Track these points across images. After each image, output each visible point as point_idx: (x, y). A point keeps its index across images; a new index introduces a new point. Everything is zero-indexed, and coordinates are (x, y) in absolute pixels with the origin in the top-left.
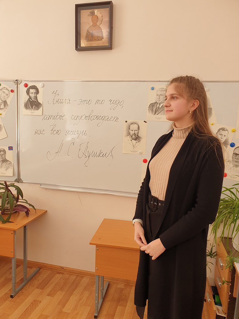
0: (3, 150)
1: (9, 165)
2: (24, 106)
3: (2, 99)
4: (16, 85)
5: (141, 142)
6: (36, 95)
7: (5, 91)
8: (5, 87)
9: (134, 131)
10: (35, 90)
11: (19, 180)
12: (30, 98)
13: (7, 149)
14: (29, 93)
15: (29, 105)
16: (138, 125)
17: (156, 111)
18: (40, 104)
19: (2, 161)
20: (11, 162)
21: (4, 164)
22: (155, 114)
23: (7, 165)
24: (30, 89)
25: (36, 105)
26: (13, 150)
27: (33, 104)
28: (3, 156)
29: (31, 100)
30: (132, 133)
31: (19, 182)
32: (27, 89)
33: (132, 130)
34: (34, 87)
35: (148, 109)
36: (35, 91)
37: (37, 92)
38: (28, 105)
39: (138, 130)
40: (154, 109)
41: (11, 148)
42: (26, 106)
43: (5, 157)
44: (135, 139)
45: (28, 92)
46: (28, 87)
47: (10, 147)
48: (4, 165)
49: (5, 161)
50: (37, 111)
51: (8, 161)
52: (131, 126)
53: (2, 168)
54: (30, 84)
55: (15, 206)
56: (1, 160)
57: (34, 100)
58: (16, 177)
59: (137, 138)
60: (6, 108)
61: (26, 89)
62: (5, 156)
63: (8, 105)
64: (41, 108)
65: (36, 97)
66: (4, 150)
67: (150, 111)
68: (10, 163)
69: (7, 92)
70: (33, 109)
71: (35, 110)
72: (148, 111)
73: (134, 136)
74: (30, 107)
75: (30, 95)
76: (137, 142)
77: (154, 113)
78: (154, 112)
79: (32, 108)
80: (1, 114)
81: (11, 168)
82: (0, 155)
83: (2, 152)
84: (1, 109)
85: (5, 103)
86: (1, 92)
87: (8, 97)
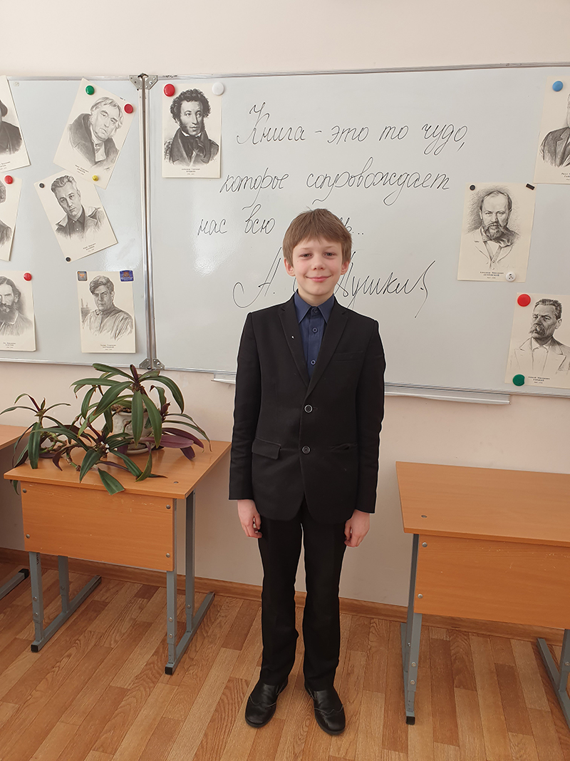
0: (104, 281)
1: (123, 324)
2: (163, 154)
3: (100, 135)
4: (141, 91)
5: (515, 246)
6: (199, 119)
7: (108, 108)
8: (107, 98)
9: (494, 214)
10: (197, 103)
12: (183, 127)
14: (180, 112)
15: (179, 150)
16: (509, 198)
17: (564, 153)
18: (212, 144)
19: (103, 311)
20: (127, 314)
21: (109, 321)
22: (561, 163)
23: (117, 324)
24: (183, 100)
25: (201, 150)
26: (132, 280)
27: (192, 144)
28: (105, 299)
29: (186, 135)
30: (488, 219)
31: (151, 369)
32: (174, 102)
33: (490, 213)
34: (194, 95)
35: (540, 148)
36: (197, 108)
37: (205, 110)
38: (176, 150)
39: (507, 212)
40: (560, 149)
41: (127, 276)
42: (172, 152)
43: (111, 300)
44: (498, 239)
45: (176, 111)
46: (177, 95)
47: (126, 273)
48: (108, 324)
49: (109, 311)
50: (205, 165)
51: (121, 311)
52: (487, 199)
53: (104, 332)
54: (181, 88)
56: (101, 308)
57: (194, 133)
58: (143, 357)
59: (503, 234)
60: (112, 161)
61: (171, 99)
62: (110, 297)
63: (116, 151)
64: (217, 157)
65: (200, 125)
66: (108, 281)
67: (548, 156)
68: (126, 316)
69: (113, 112)
70: (193, 160)
71: (199, 162)
72: (540, 155)
73: (493, 231)
74: (182, 156)
75: (184, 118)
76: (502, 245)
77: (558, 161)
78: (559, 157)
79: (190, 157)
80: (96, 179)
81: (131, 331)
82: (97, 295)
83: (102, 287)
84: (96, 163)
85: (109, 144)
86: (95, 112)
87: (117, 128)
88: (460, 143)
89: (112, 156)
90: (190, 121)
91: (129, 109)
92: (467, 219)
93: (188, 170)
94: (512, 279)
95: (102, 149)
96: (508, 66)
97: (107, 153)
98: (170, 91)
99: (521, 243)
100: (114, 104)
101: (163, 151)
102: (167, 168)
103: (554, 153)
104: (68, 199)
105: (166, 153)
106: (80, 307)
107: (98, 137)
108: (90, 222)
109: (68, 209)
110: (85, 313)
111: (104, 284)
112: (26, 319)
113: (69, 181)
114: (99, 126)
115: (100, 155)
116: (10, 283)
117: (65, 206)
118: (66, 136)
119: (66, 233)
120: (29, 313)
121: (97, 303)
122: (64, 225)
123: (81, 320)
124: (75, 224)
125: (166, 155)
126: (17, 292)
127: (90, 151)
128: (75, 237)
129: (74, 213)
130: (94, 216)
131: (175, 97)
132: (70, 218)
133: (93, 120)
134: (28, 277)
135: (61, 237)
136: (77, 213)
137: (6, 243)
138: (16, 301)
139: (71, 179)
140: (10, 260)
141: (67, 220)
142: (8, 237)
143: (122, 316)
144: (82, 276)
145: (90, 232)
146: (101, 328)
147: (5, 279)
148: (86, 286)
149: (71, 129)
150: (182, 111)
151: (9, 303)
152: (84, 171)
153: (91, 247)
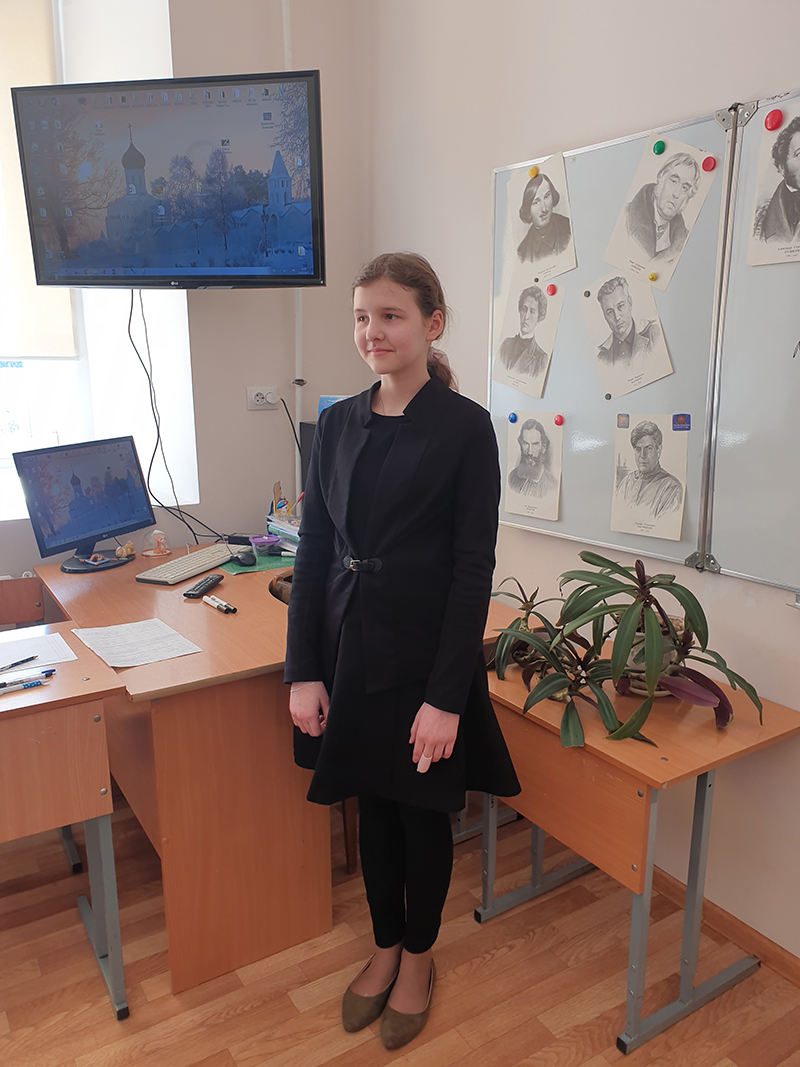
0: (650, 428)
1: (670, 493)
2: (753, 226)
3: (666, 211)
4: (730, 131)
7: (681, 170)
8: (681, 155)
11: (702, 562)
12: (790, 178)
13: (666, 426)
14: (787, 153)
15: (777, 217)
19: (645, 473)
20: (677, 480)
21: (651, 489)
23: (660, 493)
24: (793, 132)
26: (689, 429)
28: (649, 456)
29: (792, 190)
31: (702, 569)
38: (773, 217)
41: (682, 422)
42: (766, 224)
43: (656, 457)
45: (781, 153)
46: (786, 125)
47: (681, 419)
48: (648, 493)
49: (653, 474)
51: (668, 475)
53: (641, 505)
55: (674, 673)
56: (642, 469)
58: (693, 548)
60: (679, 249)
62: (656, 454)
63: (686, 232)
66: (656, 429)
68: (674, 483)
69: (685, 172)
70: (798, 231)
75: (792, 162)
79: (794, 227)
80: (654, 278)
81: (678, 507)
82: (639, 449)
83: (646, 438)
84: (656, 254)
85: (676, 222)
86: (663, 178)
87: (689, 198)
91: (710, 164)
95: (667, 232)
98: (776, 120)
100: (689, 162)
101: (753, 222)
102: (750, 247)
104: (616, 310)
105: (757, 225)
106: (616, 465)
107: (663, 215)
108: (640, 342)
109: (614, 324)
110: (621, 473)
111: (651, 434)
112: (552, 477)
113: (620, 284)
114: (666, 200)
115: (662, 243)
116: (540, 429)
117: (612, 320)
119: (609, 359)
121: (637, 461)
122: (608, 347)
123: (615, 484)
124: (622, 345)
125: (755, 229)
126: (545, 441)
127: (649, 238)
128: (620, 363)
129: (622, 330)
130: (645, 334)
131: (782, 129)
132: (616, 336)
133: (658, 191)
134: (560, 421)
135: (602, 364)
136: (626, 330)
137: (540, 374)
138: (544, 452)
139: (622, 281)
140: (542, 397)
141: (612, 340)
142: (543, 367)
143: (669, 482)
144: (623, 421)
145: (639, 356)
146: (639, 499)
148: (626, 435)
149: (629, 209)
150: (790, 150)
152: (639, 267)
153: (638, 378)
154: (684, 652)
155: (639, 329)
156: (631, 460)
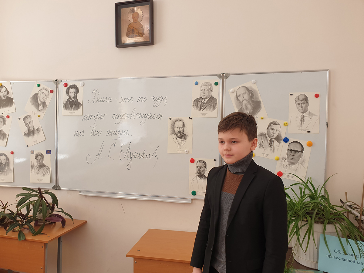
0: (40, 154)
1: (47, 171)
3: (41, 100)
5: (187, 140)
6: (75, 95)
7: (44, 91)
8: (44, 88)
9: (179, 128)
10: (75, 89)
12: (70, 97)
14: (69, 92)
15: (68, 106)
16: (183, 122)
17: (201, 106)
18: (79, 103)
19: (39, 166)
20: (48, 167)
21: (41, 170)
22: (200, 110)
23: (44, 171)
24: (70, 88)
25: (76, 105)
26: (51, 154)
27: (72, 103)
28: (40, 161)
29: (71, 100)
30: (177, 130)
31: (57, 189)
32: (67, 89)
33: (177, 128)
34: (74, 86)
35: (192, 104)
36: (75, 91)
37: (77, 91)
38: (67, 105)
39: (183, 127)
40: (199, 105)
41: (49, 152)
42: (66, 107)
43: (42, 162)
44: (181, 137)
45: (68, 92)
46: (68, 86)
48: (41, 171)
49: (42, 166)
50: (77, 111)
51: (46, 166)
52: (176, 123)
53: (39, 174)
55: (50, 216)
56: (39, 165)
57: (73, 100)
58: (54, 184)
59: (182, 136)
60: (45, 110)
61: (66, 88)
62: (42, 161)
63: (47, 106)
64: (81, 108)
65: (76, 97)
66: (42, 154)
67: (195, 107)
68: (48, 168)
69: (46, 92)
70: (73, 109)
71: (75, 110)
72: (192, 107)
73: (179, 134)
74: (69, 107)
75: (70, 94)
76: (183, 140)
77: (199, 109)
78: (199, 107)
79: (72, 108)
80: (39, 116)
81: (49, 174)
82: (37, 160)
83: (39, 157)
84: (39, 110)
85: (44, 104)
86: (40, 92)
87: (47, 98)
88: (165, 103)
89: (45, 108)
90: (72, 95)
91: (52, 91)
92: (169, 130)
93: (71, 113)
94: (187, 153)
95: (42, 105)
96: (179, 76)
97: (43, 107)
98: (66, 85)
99: (189, 139)
100: (46, 90)
101: (63, 106)
102: (63, 112)
103: (197, 106)
104: (29, 123)
105: (64, 106)
106: (31, 164)
107: (40, 101)
108: (36, 132)
109: (28, 127)
110: (33, 166)
111: (40, 156)
112: (10, 169)
113: (29, 117)
114: (41, 98)
115: (41, 108)
116: (5, 155)
117: (28, 126)
118: (29, 101)
119: (27, 136)
120: (12, 167)
121: (37, 163)
122: (27, 133)
123: (31, 169)
124: (31, 132)
125: (63, 107)
126: (7, 159)
127: (37, 106)
128: (30, 137)
129: (31, 129)
130: (37, 130)
131: (67, 87)
132: (29, 130)
133: (39, 95)
134: (12, 153)
135: (25, 137)
136: (32, 129)
137: (5, 140)
138: (7, 162)
139: (30, 116)
140: (6, 146)
141: (28, 131)
142: (6, 138)
143: (46, 168)
144: (32, 152)
145: (36, 135)
146: (38, 173)
147: (4, 154)
148: (34, 156)
149: (31, 99)
150: (70, 92)
151: (4, 163)
152: (35, 113)
153: (36, 141)
154: (53, 210)
155: (36, 129)
156: (35, 163)
